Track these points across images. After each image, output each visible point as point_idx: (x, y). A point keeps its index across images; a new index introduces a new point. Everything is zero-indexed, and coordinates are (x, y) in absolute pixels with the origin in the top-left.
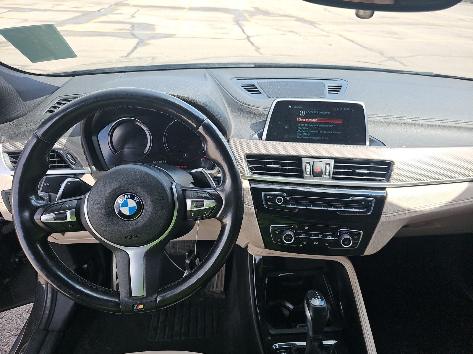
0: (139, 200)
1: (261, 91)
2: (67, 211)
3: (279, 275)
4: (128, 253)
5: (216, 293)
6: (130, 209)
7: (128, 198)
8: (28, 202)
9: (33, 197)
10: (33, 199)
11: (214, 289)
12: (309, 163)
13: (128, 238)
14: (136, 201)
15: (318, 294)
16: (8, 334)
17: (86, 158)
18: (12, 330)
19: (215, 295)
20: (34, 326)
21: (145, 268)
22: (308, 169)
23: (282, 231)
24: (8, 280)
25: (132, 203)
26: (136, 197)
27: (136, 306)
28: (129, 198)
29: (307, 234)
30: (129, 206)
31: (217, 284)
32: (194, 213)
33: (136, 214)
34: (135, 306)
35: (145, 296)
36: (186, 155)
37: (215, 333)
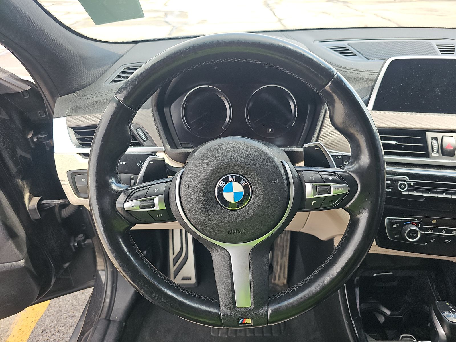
0: (246, 183)
1: (355, 52)
2: (156, 197)
3: (375, 275)
4: (228, 252)
5: (278, 285)
6: (236, 195)
7: (233, 181)
8: (108, 185)
9: (113, 180)
10: (113, 182)
11: (277, 282)
12: (436, 139)
13: (232, 232)
14: (243, 185)
15: (451, 307)
16: (65, 315)
17: (159, 133)
18: (68, 311)
19: (278, 287)
20: (94, 313)
21: (251, 272)
22: (435, 146)
23: (402, 224)
24: (67, 264)
25: (238, 188)
26: (243, 180)
27: (242, 320)
28: (235, 180)
29: (435, 230)
30: (235, 190)
31: (279, 276)
32: (315, 201)
33: (242, 202)
34: (240, 320)
35: (252, 307)
36: (270, 130)
37: (282, 331)
